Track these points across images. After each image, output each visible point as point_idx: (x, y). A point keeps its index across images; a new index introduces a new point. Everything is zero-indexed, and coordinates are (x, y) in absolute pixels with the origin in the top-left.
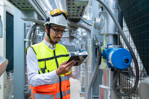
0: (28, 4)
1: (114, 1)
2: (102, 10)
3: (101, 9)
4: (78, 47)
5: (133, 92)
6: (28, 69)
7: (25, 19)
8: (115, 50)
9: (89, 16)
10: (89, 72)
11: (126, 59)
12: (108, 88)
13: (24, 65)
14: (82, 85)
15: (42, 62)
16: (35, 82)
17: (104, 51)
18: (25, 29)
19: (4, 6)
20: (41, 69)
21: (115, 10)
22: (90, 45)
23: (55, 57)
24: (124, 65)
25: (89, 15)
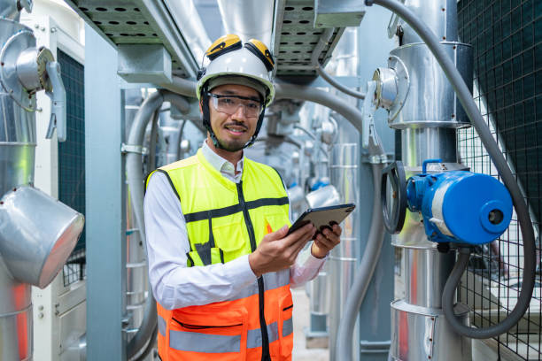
0: (147, 23)
1: (443, 10)
2: (401, 44)
3: (396, 38)
4: (296, 171)
5: (513, 326)
6: (151, 248)
7: (132, 74)
8: (453, 180)
9: (341, 63)
10: (342, 259)
11: (493, 211)
12: (423, 310)
13: (122, 234)
14: (317, 308)
15: (200, 222)
16: (176, 293)
17: (414, 184)
18: (123, 110)
19: (52, 32)
20: (198, 246)
21: (445, 42)
22: (348, 166)
23: (243, 207)
24: (485, 230)
25: (342, 58)
